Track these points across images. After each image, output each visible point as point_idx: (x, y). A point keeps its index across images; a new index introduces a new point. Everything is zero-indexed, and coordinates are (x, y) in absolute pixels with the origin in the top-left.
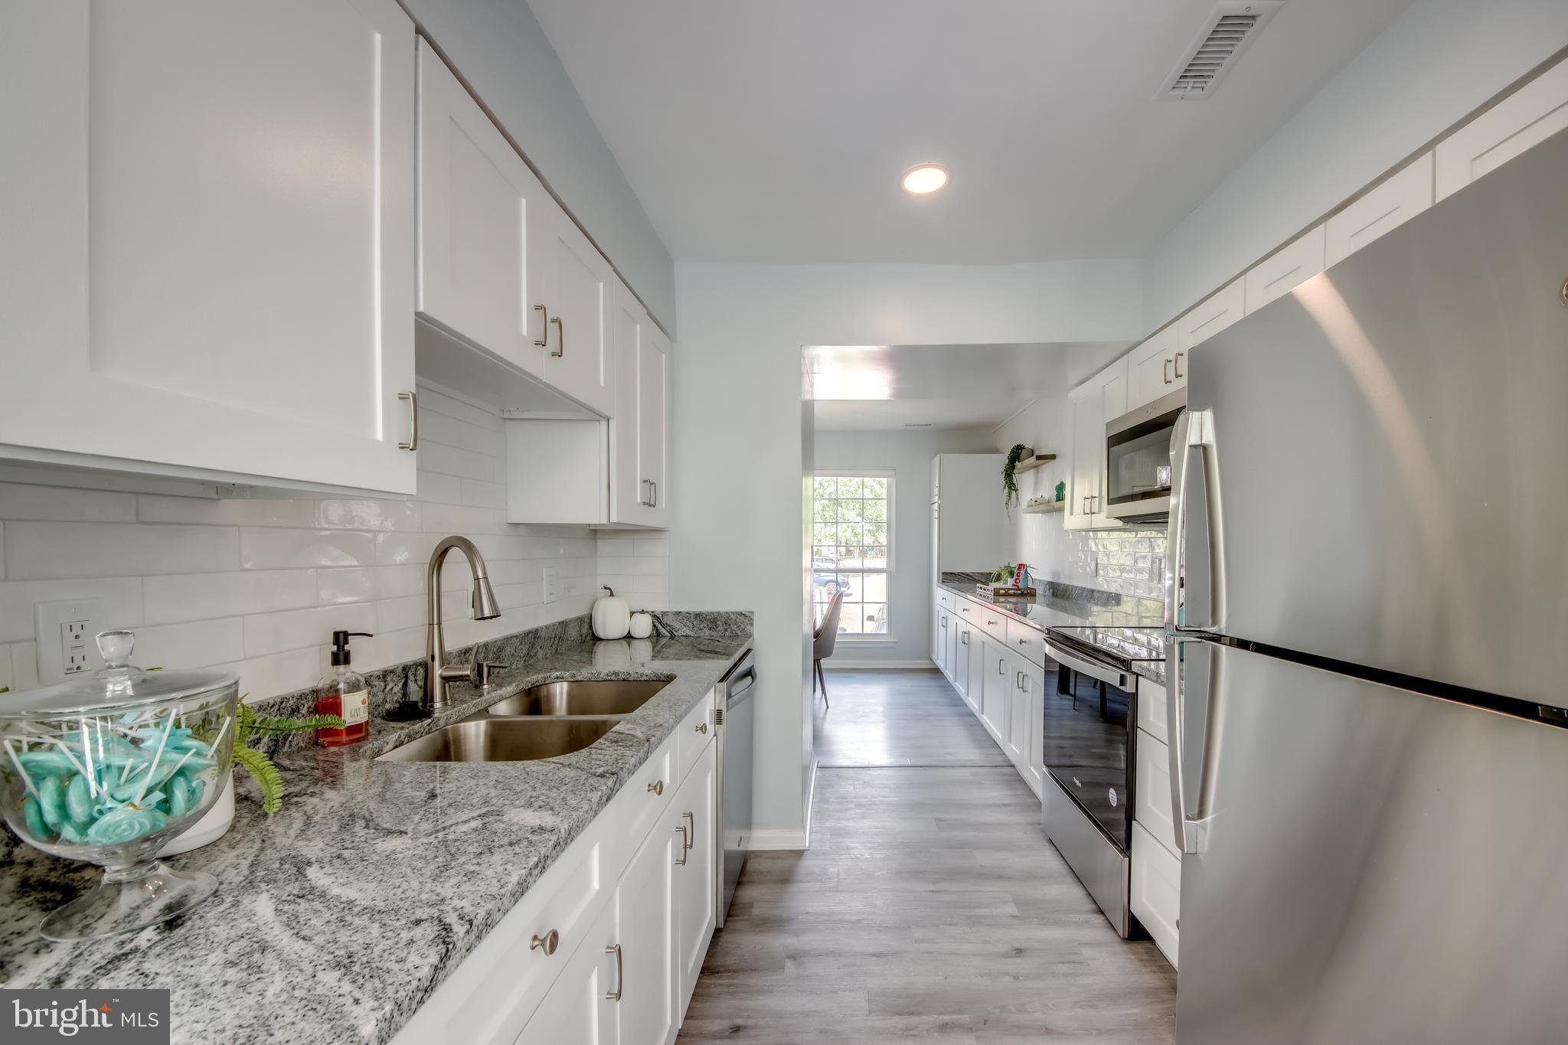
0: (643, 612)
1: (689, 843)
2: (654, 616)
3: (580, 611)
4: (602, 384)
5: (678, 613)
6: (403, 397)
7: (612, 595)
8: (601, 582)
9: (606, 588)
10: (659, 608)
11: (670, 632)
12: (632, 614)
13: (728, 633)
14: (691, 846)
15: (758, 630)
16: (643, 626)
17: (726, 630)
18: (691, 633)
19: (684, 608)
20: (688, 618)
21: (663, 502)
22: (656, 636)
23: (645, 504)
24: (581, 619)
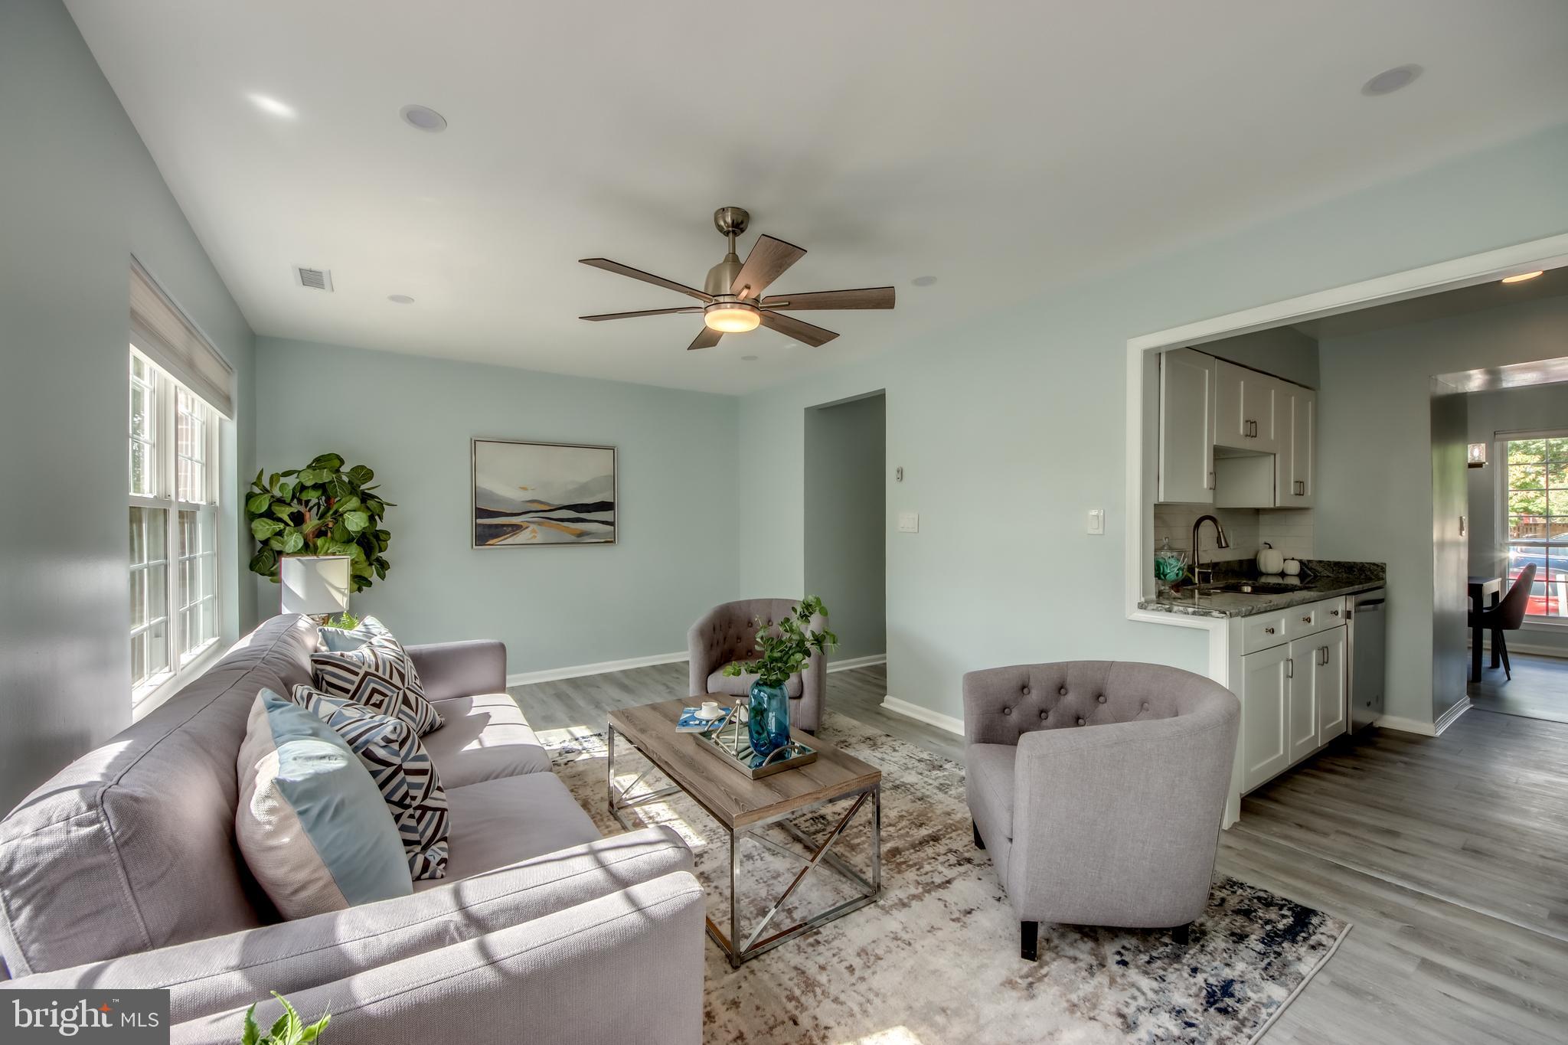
0: (1293, 559)
1: (1326, 660)
2: (1301, 562)
3: (1250, 556)
4: (1272, 437)
5: (1320, 562)
6: (1211, 473)
7: (1270, 547)
8: (1262, 540)
9: (1266, 544)
10: (1305, 557)
11: (1314, 573)
12: (1285, 560)
13: (1362, 577)
14: (1327, 663)
15: (1389, 576)
16: (1293, 568)
17: (1361, 574)
18: (1331, 575)
19: (1325, 558)
20: (1329, 565)
21: (1309, 491)
22: (1302, 575)
23: (1296, 494)
24: (1249, 561)
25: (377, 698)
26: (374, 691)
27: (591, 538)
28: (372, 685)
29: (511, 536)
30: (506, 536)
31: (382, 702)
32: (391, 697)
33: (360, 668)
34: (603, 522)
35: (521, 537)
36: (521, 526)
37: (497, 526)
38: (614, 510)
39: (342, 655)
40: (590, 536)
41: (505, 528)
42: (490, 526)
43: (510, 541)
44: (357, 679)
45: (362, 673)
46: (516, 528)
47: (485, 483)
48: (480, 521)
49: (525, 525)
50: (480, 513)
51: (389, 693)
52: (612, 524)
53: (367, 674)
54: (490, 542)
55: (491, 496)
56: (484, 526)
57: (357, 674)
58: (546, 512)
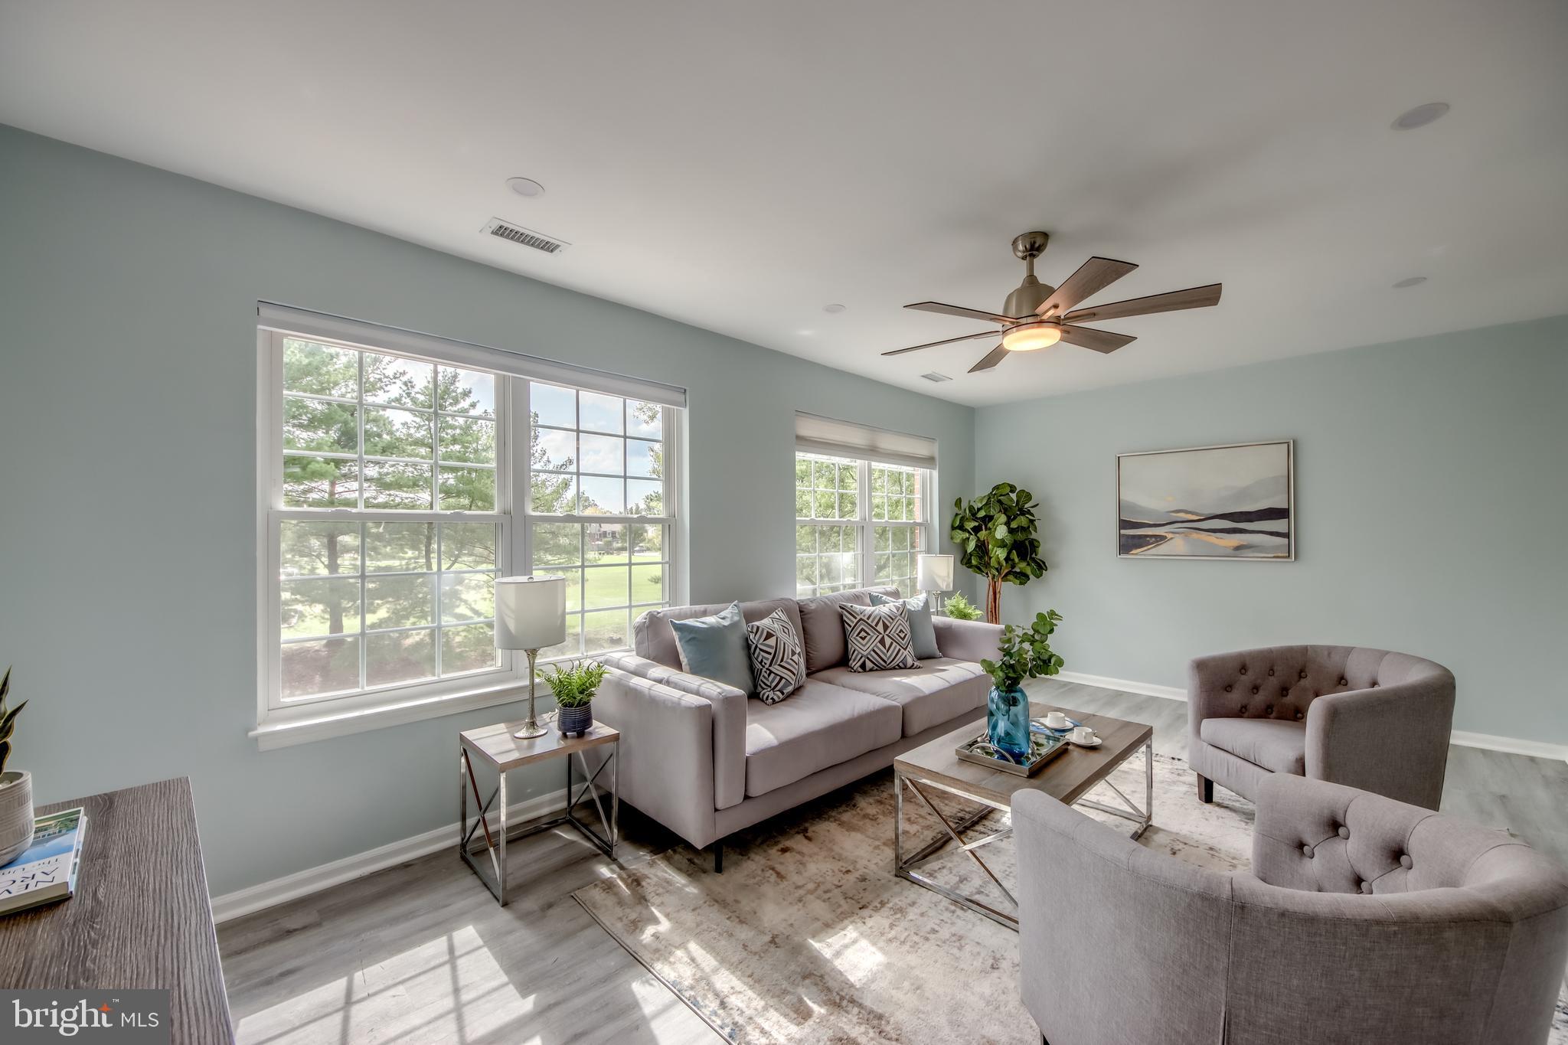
25: (863, 634)
26: (862, 630)
27: (1253, 552)
28: (862, 626)
29: (1154, 547)
30: (1149, 547)
31: (866, 637)
32: (872, 637)
33: (858, 615)
34: (1272, 534)
35: (1163, 548)
36: (1166, 537)
37: (1140, 537)
38: (1289, 518)
39: (852, 606)
40: (1252, 549)
41: (1148, 539)
42: (1134, 537)
43: (1154, 551)
44: (855, 621)
45: (858, 618)
46: (1160, 539)
47: (1128, 496)
48: (1123, 532)
49: (1169, 536)
50: (1124, 524)
51: (872, 634)
52: (1287, 535)
53: (861, 619)
54: (1134, 552)
55: (1134, 508)
56: (1128, 536)
57: (856, 618)
58: (1195, 523)
